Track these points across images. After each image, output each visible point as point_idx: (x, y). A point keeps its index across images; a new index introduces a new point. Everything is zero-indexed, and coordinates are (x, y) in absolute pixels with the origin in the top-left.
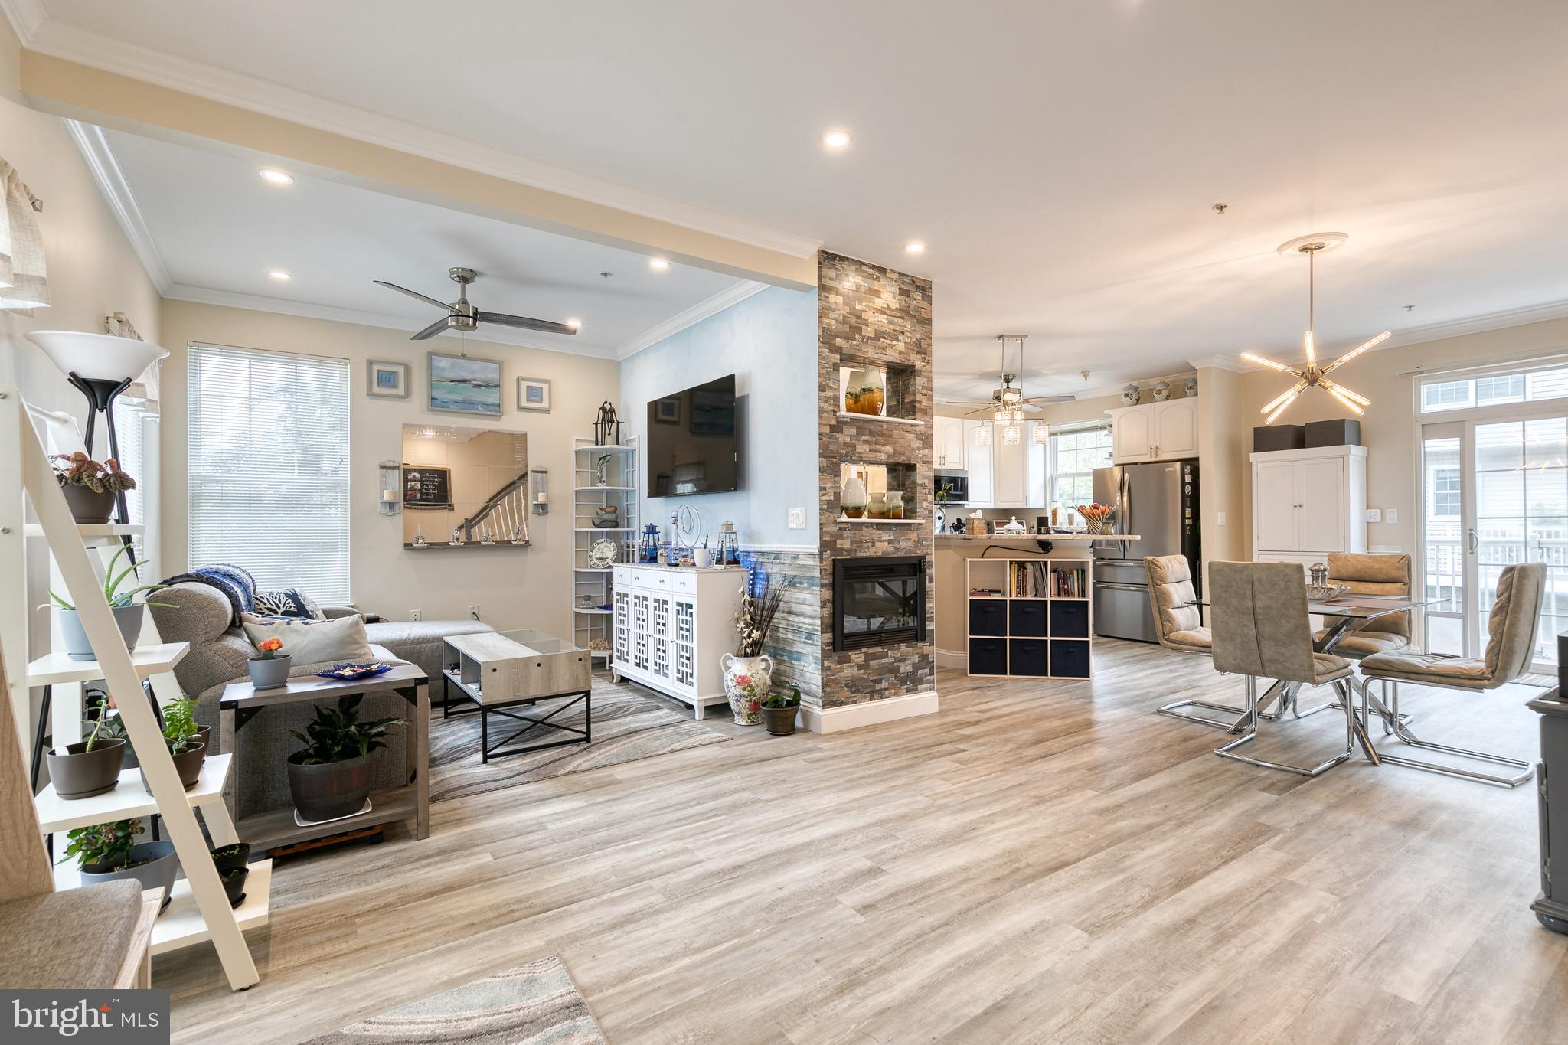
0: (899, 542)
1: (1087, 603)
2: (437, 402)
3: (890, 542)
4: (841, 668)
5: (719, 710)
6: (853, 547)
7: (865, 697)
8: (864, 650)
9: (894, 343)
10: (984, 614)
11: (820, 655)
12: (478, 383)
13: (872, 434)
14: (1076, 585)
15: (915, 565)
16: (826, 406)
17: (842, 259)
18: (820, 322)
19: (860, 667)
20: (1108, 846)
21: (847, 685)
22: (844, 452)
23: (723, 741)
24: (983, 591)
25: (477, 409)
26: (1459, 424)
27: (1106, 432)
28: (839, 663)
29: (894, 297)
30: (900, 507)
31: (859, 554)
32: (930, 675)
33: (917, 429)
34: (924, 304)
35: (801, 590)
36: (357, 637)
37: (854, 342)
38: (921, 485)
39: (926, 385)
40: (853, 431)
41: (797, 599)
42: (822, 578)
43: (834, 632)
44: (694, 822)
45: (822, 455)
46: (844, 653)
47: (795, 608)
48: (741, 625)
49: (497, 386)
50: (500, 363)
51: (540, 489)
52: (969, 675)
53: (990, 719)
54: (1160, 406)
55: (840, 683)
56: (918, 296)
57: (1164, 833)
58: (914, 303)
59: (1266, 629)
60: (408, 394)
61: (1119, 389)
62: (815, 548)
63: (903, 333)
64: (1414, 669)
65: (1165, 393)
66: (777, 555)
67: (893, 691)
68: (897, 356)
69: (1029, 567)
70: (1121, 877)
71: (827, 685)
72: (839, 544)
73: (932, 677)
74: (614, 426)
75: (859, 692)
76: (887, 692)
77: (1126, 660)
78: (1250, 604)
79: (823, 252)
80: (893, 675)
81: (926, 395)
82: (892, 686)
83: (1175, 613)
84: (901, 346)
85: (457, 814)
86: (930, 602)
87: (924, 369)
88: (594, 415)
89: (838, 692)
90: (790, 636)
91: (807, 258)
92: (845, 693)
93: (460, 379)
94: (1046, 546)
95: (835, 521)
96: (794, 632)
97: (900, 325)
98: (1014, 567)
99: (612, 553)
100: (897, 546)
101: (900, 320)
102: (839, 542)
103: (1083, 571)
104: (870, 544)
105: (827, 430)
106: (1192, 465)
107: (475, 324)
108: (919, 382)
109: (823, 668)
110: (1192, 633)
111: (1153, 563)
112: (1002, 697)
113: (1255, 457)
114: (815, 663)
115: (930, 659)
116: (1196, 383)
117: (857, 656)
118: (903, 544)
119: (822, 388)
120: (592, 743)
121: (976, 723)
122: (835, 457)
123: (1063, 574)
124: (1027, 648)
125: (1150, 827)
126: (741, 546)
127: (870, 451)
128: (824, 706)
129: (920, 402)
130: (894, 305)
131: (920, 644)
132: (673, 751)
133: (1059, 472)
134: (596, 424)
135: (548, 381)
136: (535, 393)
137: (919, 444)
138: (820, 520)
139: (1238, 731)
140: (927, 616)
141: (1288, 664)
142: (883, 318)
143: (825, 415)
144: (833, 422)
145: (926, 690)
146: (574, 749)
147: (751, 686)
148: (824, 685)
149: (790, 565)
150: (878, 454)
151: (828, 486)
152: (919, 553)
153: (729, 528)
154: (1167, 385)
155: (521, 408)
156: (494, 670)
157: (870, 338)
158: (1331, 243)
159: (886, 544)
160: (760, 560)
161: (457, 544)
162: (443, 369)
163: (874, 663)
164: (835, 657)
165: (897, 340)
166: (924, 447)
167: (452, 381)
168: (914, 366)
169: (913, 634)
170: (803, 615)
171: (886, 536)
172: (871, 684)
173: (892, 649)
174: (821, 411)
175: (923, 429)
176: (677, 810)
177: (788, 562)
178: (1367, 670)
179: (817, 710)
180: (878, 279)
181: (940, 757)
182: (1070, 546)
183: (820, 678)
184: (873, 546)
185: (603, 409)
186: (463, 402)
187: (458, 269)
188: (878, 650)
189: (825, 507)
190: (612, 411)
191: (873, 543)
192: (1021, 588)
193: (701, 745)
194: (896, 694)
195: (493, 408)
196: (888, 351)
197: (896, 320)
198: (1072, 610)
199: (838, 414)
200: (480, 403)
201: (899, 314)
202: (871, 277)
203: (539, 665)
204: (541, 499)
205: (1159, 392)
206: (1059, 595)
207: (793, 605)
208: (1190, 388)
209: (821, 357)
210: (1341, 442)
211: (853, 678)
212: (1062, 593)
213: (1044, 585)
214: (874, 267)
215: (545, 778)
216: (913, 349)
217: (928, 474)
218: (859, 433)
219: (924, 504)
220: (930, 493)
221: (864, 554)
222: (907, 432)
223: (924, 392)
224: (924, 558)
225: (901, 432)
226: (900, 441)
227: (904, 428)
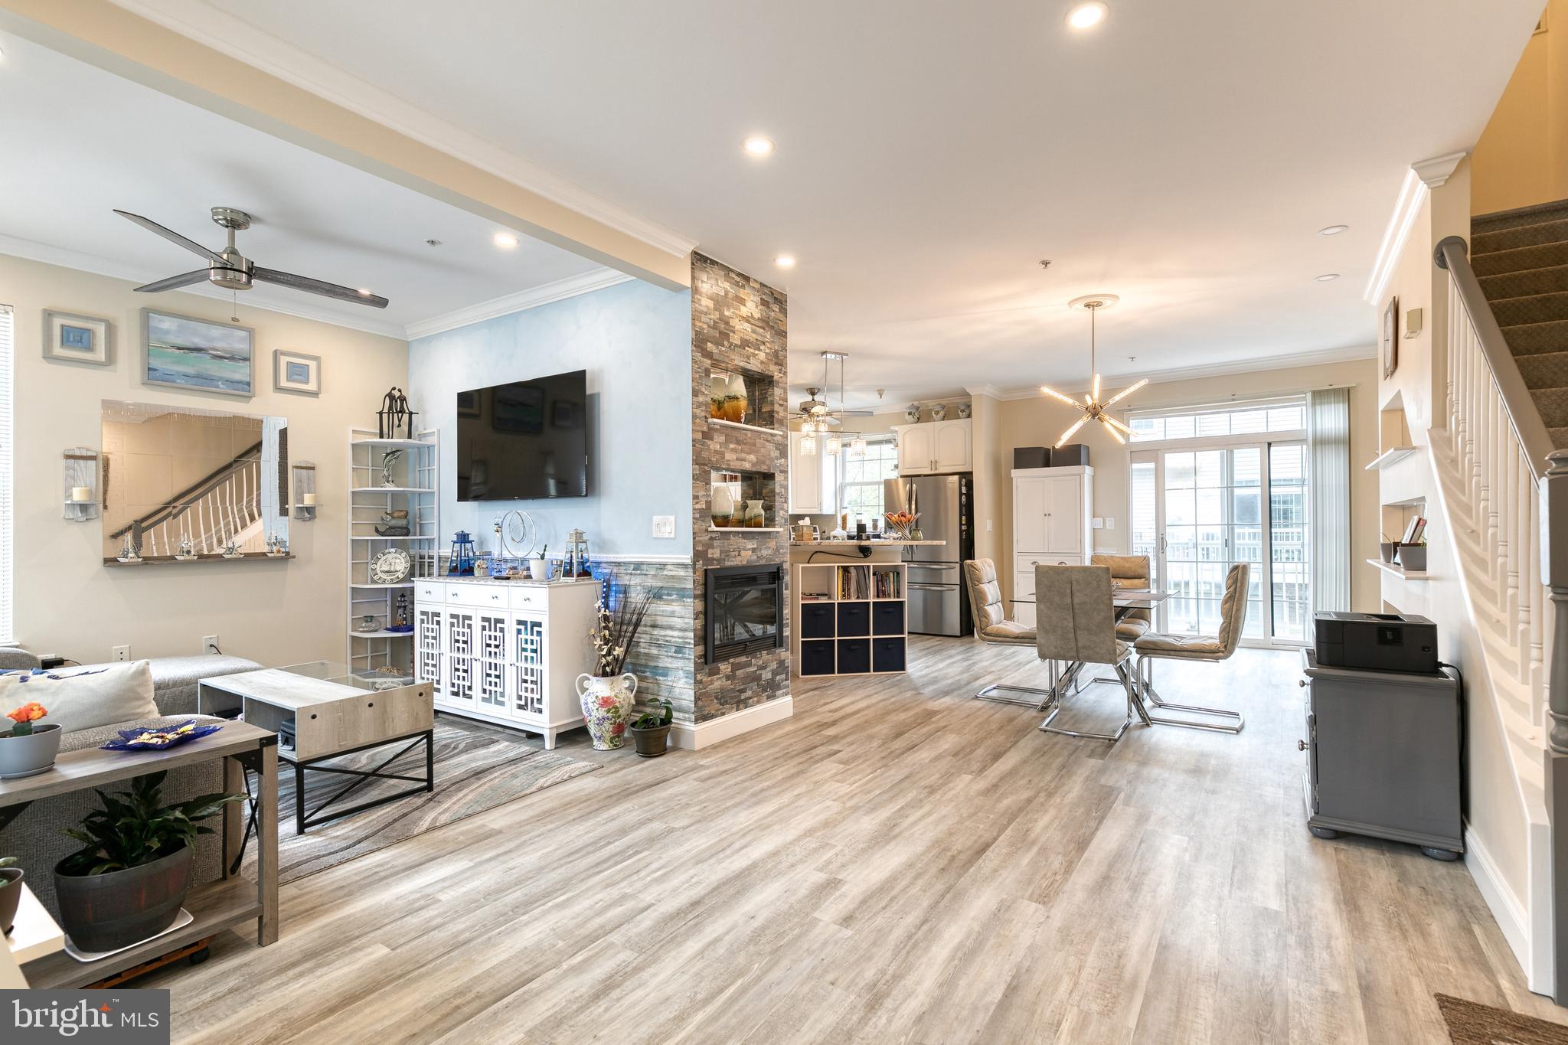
0: (761, 551)
1: (902, 603)
2: (158, 374)
3: (754, 550)
4: (712, 680)
5: (574, 736)
6: (723, 556)
7: (732, 708)
8: (731, 660)
9: (757, 352)
10: (815, 617)
11: (692, 669)
12: (219, 353)
13: (738, 442)
14: (892, 587)
15: (774, 573)
16: (698, 411)
17: (713, 262)
18: (694, 325)
19: (728, 678)
20: (1009, 823)
21: (716, 698)
22: (714, 459)
23: (594, 770)
24: (811, 595)
25: (218, 387)
26: (1153, 452)
27: (892, 446)
28: (710, 675)
29: (757, 306)
30: (760, 515)
31: (728, 564)
32: (786, 680)
33: (774, 438)
34: (781, 316)
35: (669, 602)
36: (140, 690)
37: (723, 349)
38: (778, 493)
39: (782, 395)
40: (722, 439)
41: (663, 611)
42: (695, 589)
43: (706, 644)
44: (617, 863)
45: (696, 462)
46: (714, 665)
47: (660, 620)
48: (598, 642)
49: (246, 359)
50: (251, 332)
51: (306, 490)
52: (801, 676)
53: (843, 718)
54: (937, 426)
55: (710, 696)
56: (776, 308)
57: (1042, 804)
58: (773, 314)
59: (1082, 621)
60: (110, 360)
61: (902, 407)
62: (687, 558)
63: (764, 343)
64: (1173, 648)
65: (942, 414)
66: (638, 566)
67: (756, 699)
68: (757, 365)
69: (853, 572)
70: (1035, 849)
71: (699, 699)
72: (710, 553)
73: (786, 683)
74: (406, 417)
75: (727, 702)
76: (751, 701)
77: (925, 652)
78: (1069, 601)
79: (696, 253)
80: (756, 683)
81: (782, 406)
82: (756, 694)
83: (988, 609)
84: (762, 356)
85: (302, 903)
86: (785, 609)
87: (781, 380)
88: (378, 402)
89: (709, 706)
90: (654, 651)
91: (682, 257)
92: (715, 705)
93: (192, 347)
94: (865, 551)
95: (707, 530)
96: (660, 646)
97: (761, 335)
98: (840, 569)
99: (404, 565)
100: (759, 554)
101: (762, 331)
102: (710, 551)
103: (898, 574)
104: (737, 553)
105: (699, 436)
106: (967, 478)
107: (249, 282)
108: (777, 391)
109: (696, 682)
110: (1001, 626)
111: (972, 566)
112: (842, 696)
113: (1016, 474)
114: (687, 677)
115: (786, 665)
116: (969, 406)
117: (725, 666)
118: (765, 553)
119: (695, 393)
120: (436, 790)
121: (834, 723)
122: (706, 465)
123: (881, 576)
124: (853, 647)
125: (1029, 801)
126: (592, 556)
127: (737, 459)
128: (697, 721)
129: (777, 412)
130: (757, 315)
131: (778, 651)
132: (541, 789)
133: (849, 480)
134: (381, 413)
135: (317, 359)
136: (298, 372)
137: (777, 453)
138: (694, 529)
140: (784, 622)
141: (1098, 650)
142: (747, 326)
143: (698, 420)
144: (705, 429)
145: (783, 695)
146: (417, 801)
147: (616, 708)
148: (697, 699)
149: (655, 576)
150: (744, 463)
151: (701, 493)
152: (777, 561)
153: (579, 537)
154: (943, 407)
155: (278, 389)
156: (314, 717)
157: (736, 345)
158: (1107, 302)
159: (750, 553)
160: (615, 571)
161: (188, 558)
162: (167, 332)
163: (739, 673)
164: (707, 669)
165: (759, 350)
166: (781, 457)
167: (179, 348)
168: (772, 377)
169: (771, 641)
170: (671, 628)
171: (750, 545)
172: (738, 693)
173: (755, 657)
174: (694, 416)
175: (779, 438)
176: (589, 853)
177: (652, 573)
178: (1140, 651)
179: (689, 726)
180: (743, 287)
181: (822, 759)
182: (886, 550)
183: (692, 692)
184: (739, 555)
185: (390, 396)
186: (198, 376)
187: (225, 209)
188: (743, 659)
189: (698, 515)
190: (403, 399)
191: (739, 551)
192: (846, 592)
193: (571, 778)
194: (758, 702)
195: (240, 386)
196: (752, 360)
197: (758, 329)
198: (891, 610)
199: (709, 421)
200: (221, 379)
201: (760, 324)
202: (737, 284)
203: (371, 705)
204: (308, 500)
205: (937, 413)
206: (878, 597)
207: (658, 618)
208: (963, 411)
209: (694, 361)
210: (1079, 463)
211: (722, 690)
212: (881, 594)
213: (867, 589)
214: (739, 275)
215: (399, 841)
216: (771, 360)
217: (785, 483)
218: (727, 441)
219: (782, 512)
220: (786, 502)
221: (732, 564)
222: (767, 441)
223: (780, 402)
224: (782, 565)
225: (762, 441)
226: (762, 450)
227: (765, 437)
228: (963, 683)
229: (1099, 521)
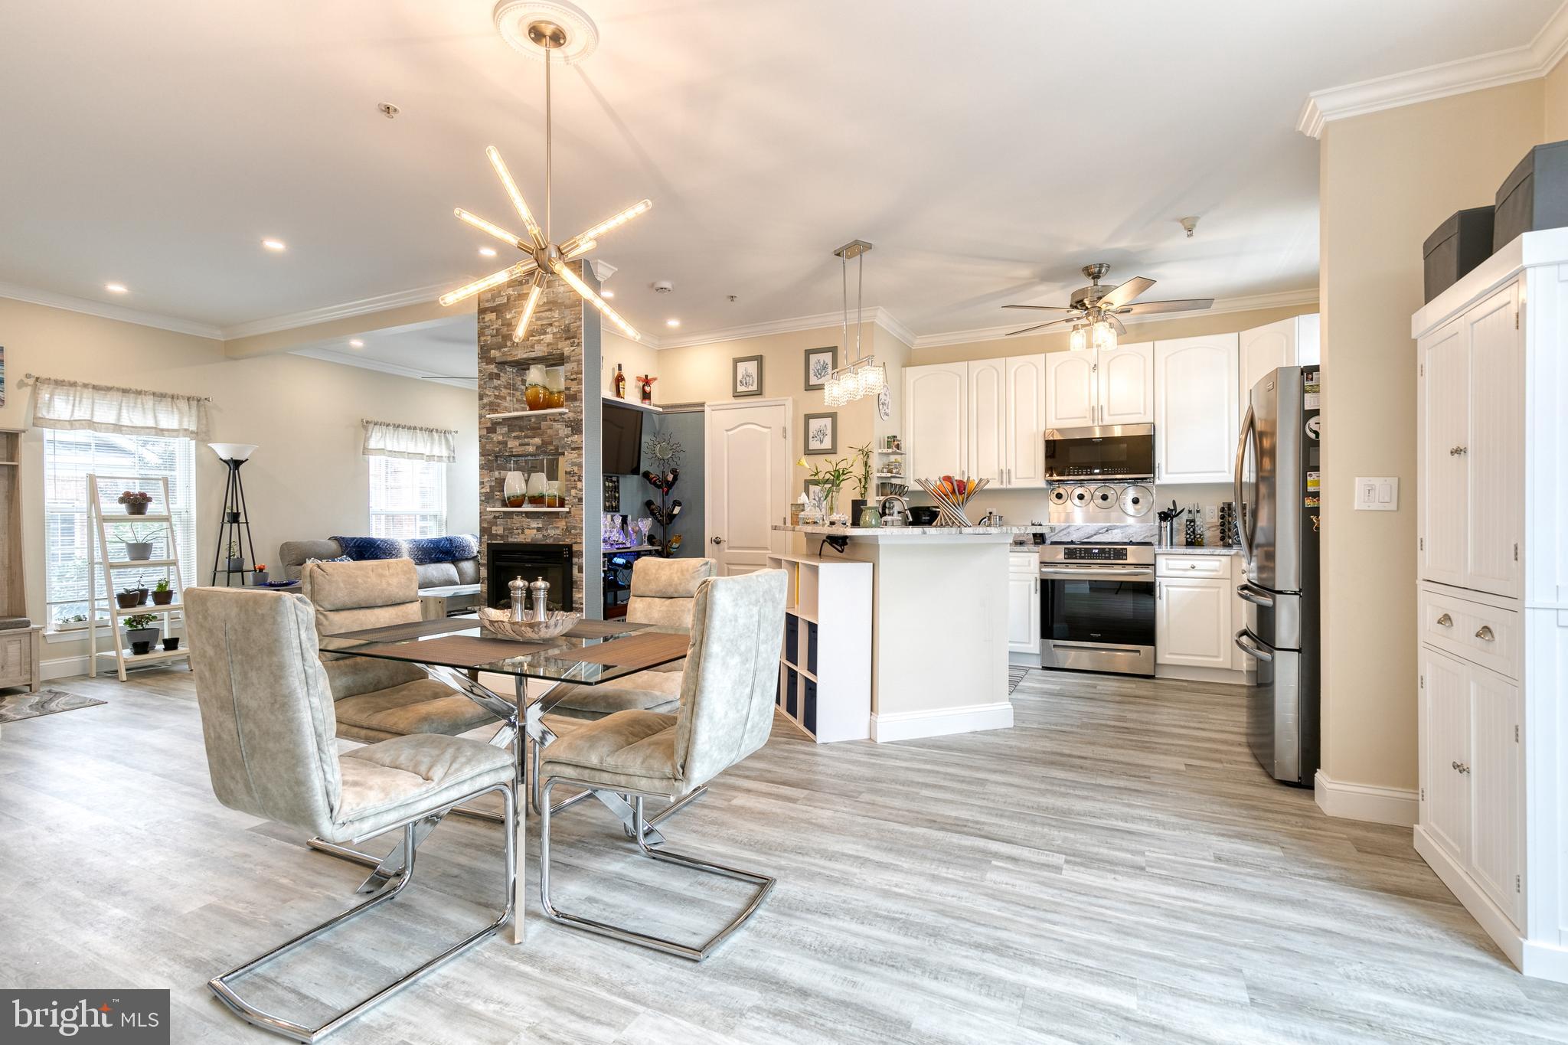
0: (547, 530)
3: (539, 529)
6: (506, 533)
9: (542, 337)
13: (521, 429)
31: (511, 540)
33: (567, 416)
37: (506, 349)
38: (571, 473)
39: (576, 369)
40: (505, 429)
45: (482, 454)
63: (551, 325)
68: (545, 349)
72: (494, 530)
81: (575, 379)
84: (549, 338)
86: (579, 592)
87: (574, 353)
97: (548, 318)
100: (545, 534)
101: (548, 313)
102: (494, 528)
104: (520, 531)
105: (484, 432)
108: (569, 368)
118: (552, 532)
119: (480, 397)
122: (490, 455)
127: (520, 445)
129: (569, 389)
137: (568, 431)
150: (527, 447)
151: (486, 480)
152: (568, 541)
159: (535, 531)
165: (545, 333)
166: (573, 434)
168: (563, 353)
171: (534, 524)
175: (571, 415)
184: (522, 533)
189: (483, 498)
191: (523, 530)
196: (537, 347)
201: (546, 308)
209: (480, 371)
216: (561, 338)
217: (578, 460)
218: (510, 431)
219: (573, 492)
220: (580, 480)
221: (515, 540)
222: (555, 421)
223: (572, 377)
224: (570, 547)
225: (549, 422)
226: (548, 431)
227: (552, 418)
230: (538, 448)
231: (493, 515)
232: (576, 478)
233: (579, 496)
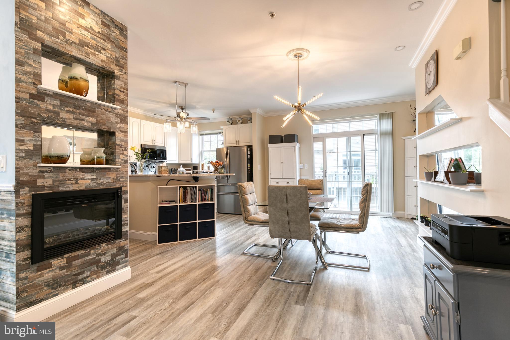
0: (100, 179)
1: (214, 204)
3: (92, 180)
4: (40, 274)
6: (56, 184)
8: (66, 256)
9: (97, 53)
10: (167, 213)
11: (16, 270)
13: (75, 107)
14: (209, 196)
15: (114, 193)
16: (24, 78)
19: (62, 268)
21: (47, 286)
22: (46, 115)
24: (166, 201)
27: (221, 135)
28: (38, 271)
29: (97, 24)
30: (102, 157)
31: (62, 189)
32: (125, 258)
33: (116, 111)
34: (121, 38)
35: (2, 220)
38: (119, 145)
39: (123, 86)
40: (57, 103)
42: (19, 209)
43: (32, 249)
45: (20, 114)
46: (46, 262)
52: (158, 244)
54: (240, 126)
55: (39, 286)
56: (116, 31)
58: (114, 34)
59: (292, 217)
61: (225, 119)
62: (10, 185)
63: (104, 50)
64: (337, 226)
65: (241, 121)
67: (95, 276)
68: (100, 62)
69: (189, 189)
71: (23, 291)
72: (39, 182)
73: (126, 259)
75: (60, 286)
76: (89, 279)
77: (229, 224)
78: (286, 206)
80: (95, 266)
81: (123, 92)
82: (95, 273)
83: (250, 208)
84: (103, 57)
86: (125, 214)
87: (121, 76)
89: (37, 293)
92: (45, 291)
94: (196, 179)
95: (35, 166)
97: (101, 44)
98: (181, 189)
100: (99, 182)
101: (102, 41)
103: (212, 189)
104: (74, 182)
106: (250, 148)
108: (117, 83)
109: (20, 278)
110: (256, 216)
111: (241, 186)
112: (173, 257)
113: (270, 146)
114: (11, 276)
115: (125, 249)
116: (251, 119)
117: (57, 262)
118: (104, 181)
119: (20, 63)
122: (36, 118)
123: (204, 191)
124: (187, 227)
127: (74, 118)
128: (20, 308)
129: (118, 95)
130: (97, 29)
131: (117, 241)
133: (205, 149)
137: (118, 120)
138: (17, 164)
139: (275, 259)
140: (123, 223)
141: (301, 233)
142: (87, 34)
143: (23, 84)
144: (33, 92)
145: (122, 268)
148: (20, 292)
150: (82, 122)
152: (117, 186)
154: (242, 119)
158: (305, 54)
159: (89, 181)
163: (75, 263)
164: (35, 267)
165: (99, 52)
166: (121, 123)
168: (114, 73)
169: (112, 236)
170: (3, 239)
171: (88, 176)
172: (74, 277)
173: (94, 249)
174: (19, 80)
175: (119, 111)
178: (321, 228)
179: (15, 313)
182: (206, 179)
184: (76, 183)
188: (81, 252)
189: (22, 155)
191: (77, 180)
192: (185, 200)
194: (98, 277)
197: (99, 39)
198: (207, 207)
199: (38, 86)
201: (101, 37)
205: (239, 121)
206: (202, 201)
208: (249, 120)
209: (18, 39)
210: (294, 141)
211: (54, 278)
212: (203, 200)
213: (195, 197)
216: (113, 62)
217: (125, 139)
218: (62, 105)
219: (121, 157)
220: (126, 150)
221: (68, 189)
222: (107, 111)
223: (121, 89)
224: (121, 188)
225: (103, 110)
226: (102, 116)
227: (106, 108)
228: (240, 243)
229: (302, 165)
230: (92, 124)
231: (39, 170)
232: (124, 149)
233: (126, 159)
